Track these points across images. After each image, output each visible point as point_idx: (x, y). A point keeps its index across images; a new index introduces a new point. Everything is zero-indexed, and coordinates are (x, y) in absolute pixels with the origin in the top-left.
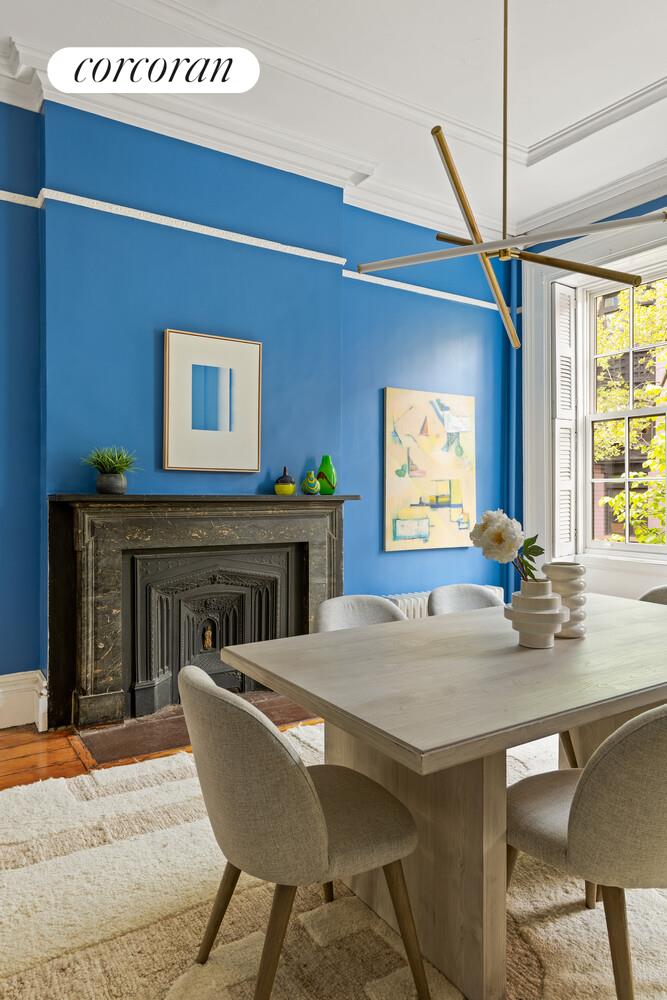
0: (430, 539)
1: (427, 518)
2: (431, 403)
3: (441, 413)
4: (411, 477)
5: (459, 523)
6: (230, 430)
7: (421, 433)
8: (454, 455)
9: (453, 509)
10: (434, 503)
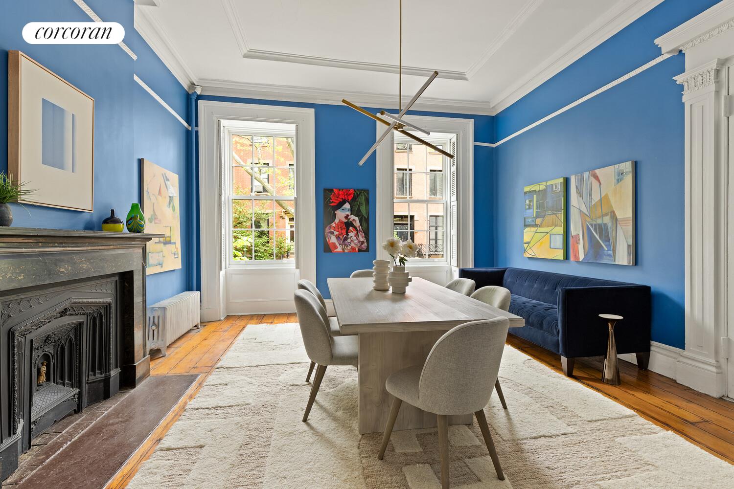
0: (164, 265)
1: (162, 252)
2: (162, 174)
3: (166, 182)
4: (155, 223)
5: (174, 254)
6: (73, 172)
7: (159, 194)
8: (172, 210)
9: (172, 245)
10: (165, 242)
